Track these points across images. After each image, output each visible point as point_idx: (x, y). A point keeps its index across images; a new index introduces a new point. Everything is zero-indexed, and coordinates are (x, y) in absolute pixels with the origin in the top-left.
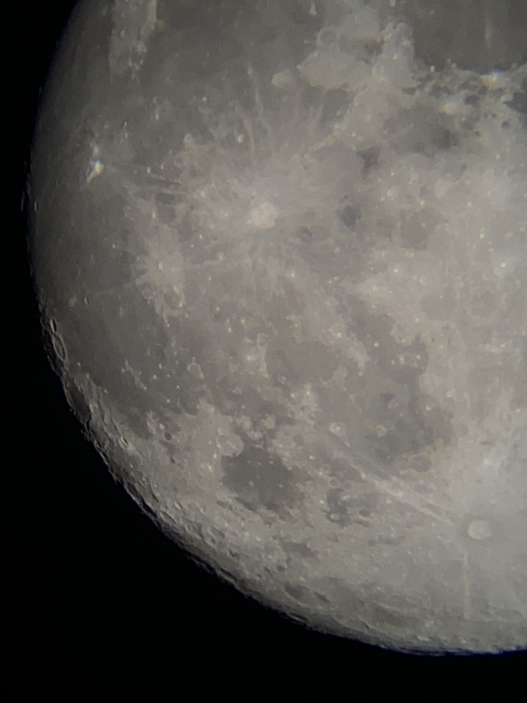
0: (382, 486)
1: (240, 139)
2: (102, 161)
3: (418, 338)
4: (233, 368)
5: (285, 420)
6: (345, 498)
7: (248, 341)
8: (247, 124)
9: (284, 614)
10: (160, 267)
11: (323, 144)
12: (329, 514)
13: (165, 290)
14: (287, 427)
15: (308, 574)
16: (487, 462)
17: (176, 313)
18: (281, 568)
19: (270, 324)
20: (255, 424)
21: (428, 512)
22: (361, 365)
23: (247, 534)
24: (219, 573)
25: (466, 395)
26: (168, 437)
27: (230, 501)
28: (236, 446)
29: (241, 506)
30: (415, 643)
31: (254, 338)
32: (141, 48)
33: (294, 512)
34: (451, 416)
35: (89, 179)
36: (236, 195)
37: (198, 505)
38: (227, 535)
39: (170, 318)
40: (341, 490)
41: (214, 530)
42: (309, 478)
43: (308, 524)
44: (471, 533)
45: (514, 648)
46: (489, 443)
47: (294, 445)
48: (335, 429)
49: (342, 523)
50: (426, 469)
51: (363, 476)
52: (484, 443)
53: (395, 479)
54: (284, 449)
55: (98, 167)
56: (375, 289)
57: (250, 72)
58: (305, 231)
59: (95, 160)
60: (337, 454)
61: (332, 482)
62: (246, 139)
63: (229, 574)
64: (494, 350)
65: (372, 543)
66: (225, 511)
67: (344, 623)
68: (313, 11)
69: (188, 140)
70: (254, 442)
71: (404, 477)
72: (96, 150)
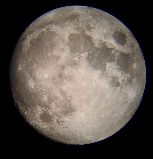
0: (65, 118)
1: (43, 64)
2: (21, 67)
3: (71, 95)
4: (42, 100)
5: (50, 108)
6: (59, 120)
7: (44, 95)
8: (44, 62)
9: (50, 139)
10: (30, 84)
11: (56, 65)
12: (57, 123)
13: (31, 88)
14: (50, 109)
15: (54, 132)
16: (82, 114)
17: (33, 91)
18: (49, 132)
19: (47, 93)
20: (45, 109)
21: (72, 123)
22: (62, 99)
23: (44, 126)
24: (39, 132)
25: (78, 104)
26: (31, 111)
27: (41, 121)
28: (42, 112)
29: (43, 122)
30: (70, 143)
31: (45, 95)
32: (27, 49)
33: (52, 123)
34: (76, 107)
35: (19, 70)
36: (42, 73)
37: (36, 122)
38: (41, 126)
39: (32, 92)
40: (59, 119)
41: (39, 126)
42: (54, 117)
43: (54, 125)
44: (79, 126)
45: (86, 144)
46: (82, 112)
47: (51, 112)
48: (58, 109)
49: (59, 124)
50: (72, 116)
51: (62, 117)
52: (81, 111)
53: (67, 117)
54: (50, 112)
55: (20, 68)
56: (64, 87)
57: (44, 53)
58: (53, 78)
59: (20, 67)
60: (58, 113)
61: (58, 118)
62: (44, 64)
63: (41, 133)
64: (83, 97)
65: (64, 127)
66: (40, 123)
67: (59, 140)
68: (54, 44)
69: (35, 64)
70: (45, 112)
71: (68, 117)
72: (20, 66)
